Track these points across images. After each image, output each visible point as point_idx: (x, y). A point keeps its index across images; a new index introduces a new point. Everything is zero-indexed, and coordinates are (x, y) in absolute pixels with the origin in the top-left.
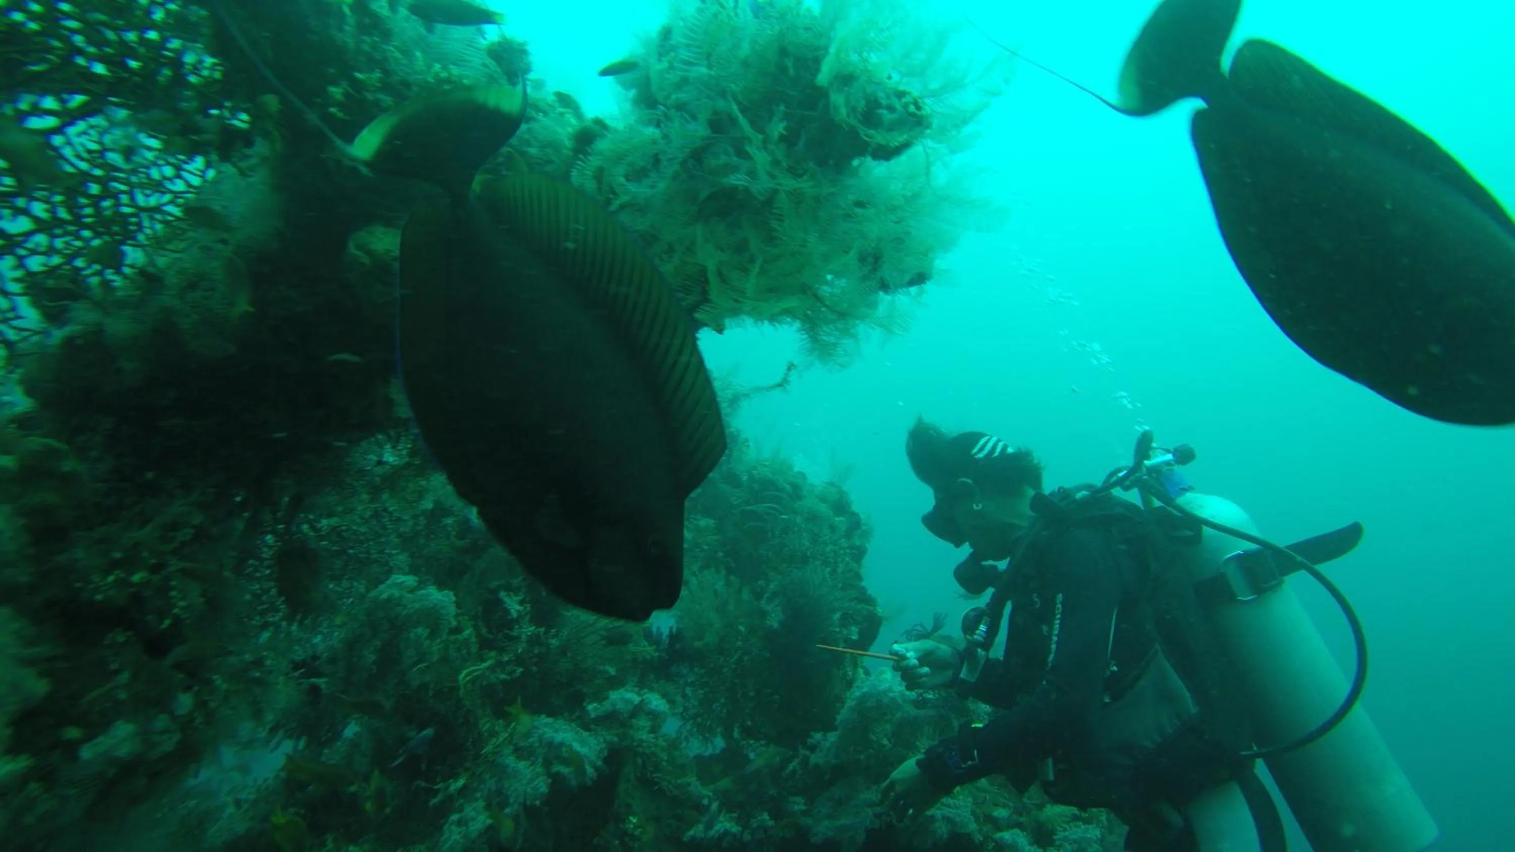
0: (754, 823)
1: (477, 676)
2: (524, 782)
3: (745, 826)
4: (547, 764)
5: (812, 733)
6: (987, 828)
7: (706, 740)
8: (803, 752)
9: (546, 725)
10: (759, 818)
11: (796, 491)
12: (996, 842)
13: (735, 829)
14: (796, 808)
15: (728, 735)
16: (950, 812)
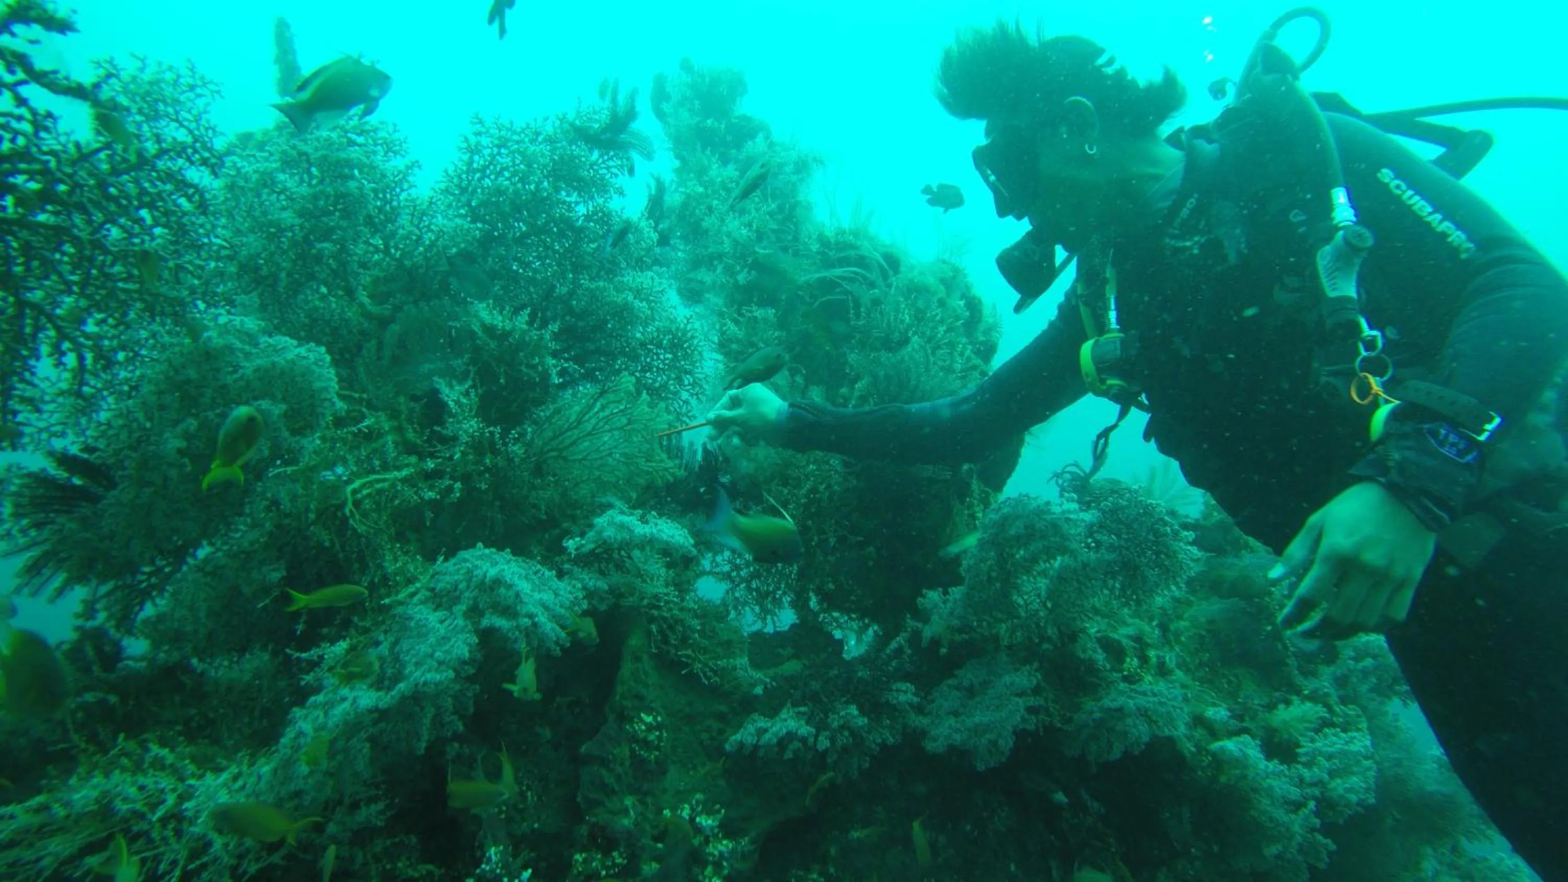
0: (835, 722)
1: (380, 492)
2: (432, 640)
3: (821, 727)
4: (474, 612)
5: (924, 591)
6: (1199, 733)
7: (765, 611)
8: (911, 623)
9: (481, 557)
10: (842, 713)
11: (893, 262)
12: (1214, 755)
13: (805, 730)
14: (902, 698)
15: (800, 604)
16: (1148, 702)
